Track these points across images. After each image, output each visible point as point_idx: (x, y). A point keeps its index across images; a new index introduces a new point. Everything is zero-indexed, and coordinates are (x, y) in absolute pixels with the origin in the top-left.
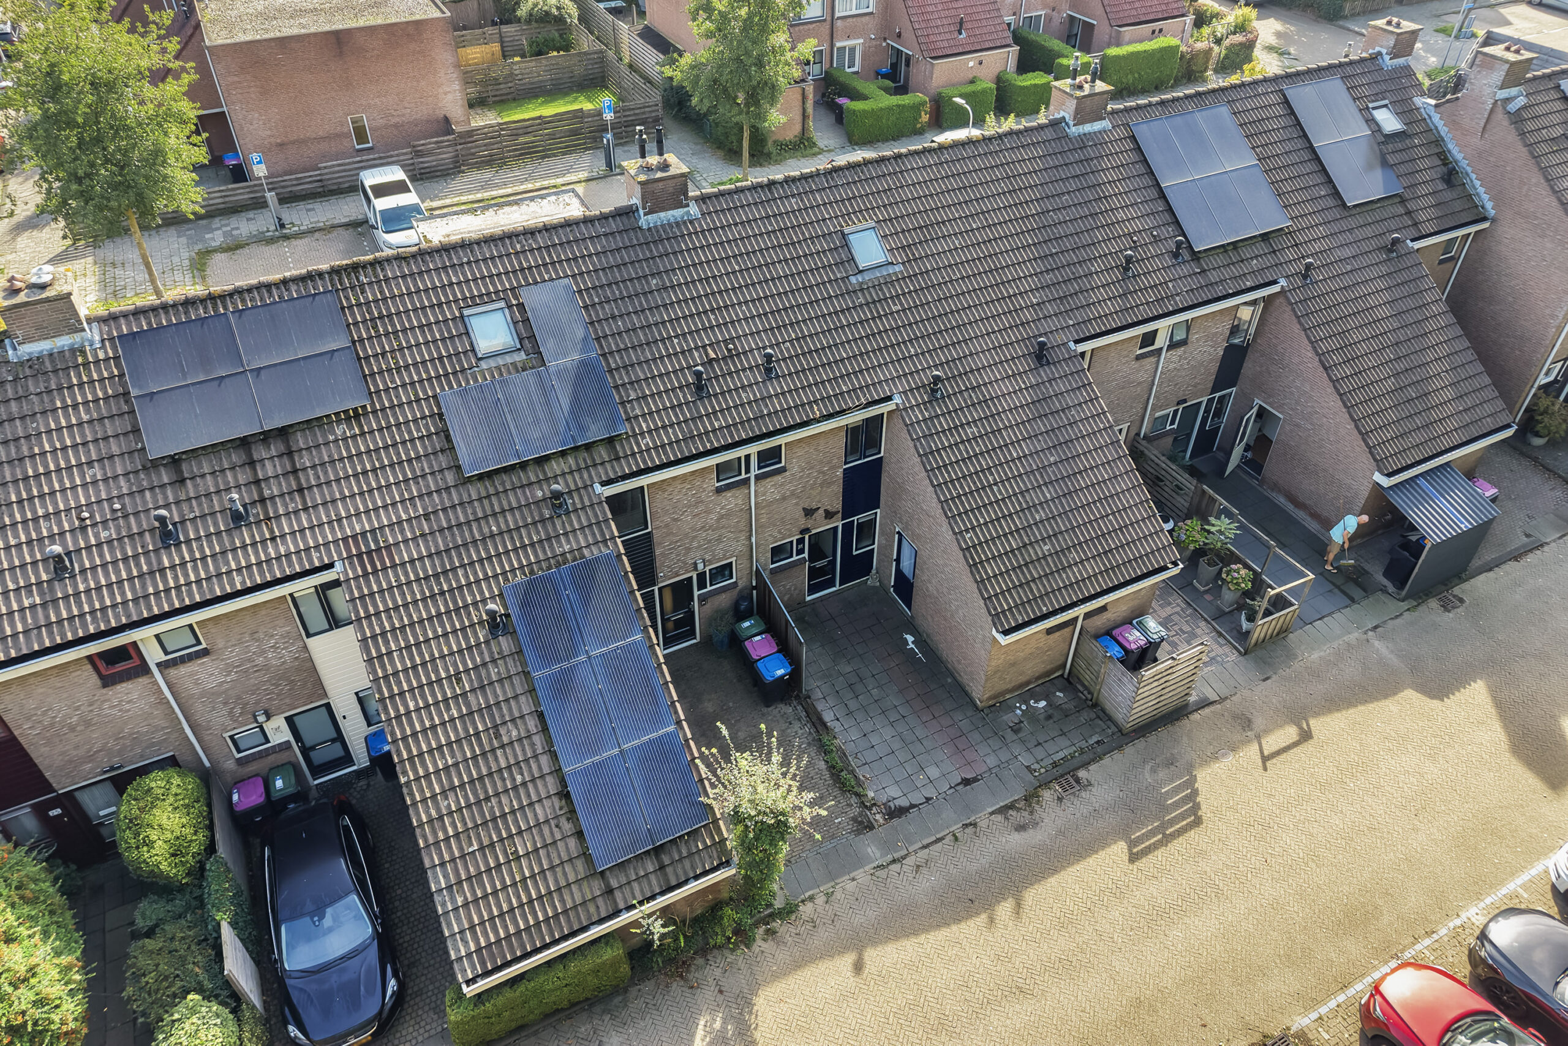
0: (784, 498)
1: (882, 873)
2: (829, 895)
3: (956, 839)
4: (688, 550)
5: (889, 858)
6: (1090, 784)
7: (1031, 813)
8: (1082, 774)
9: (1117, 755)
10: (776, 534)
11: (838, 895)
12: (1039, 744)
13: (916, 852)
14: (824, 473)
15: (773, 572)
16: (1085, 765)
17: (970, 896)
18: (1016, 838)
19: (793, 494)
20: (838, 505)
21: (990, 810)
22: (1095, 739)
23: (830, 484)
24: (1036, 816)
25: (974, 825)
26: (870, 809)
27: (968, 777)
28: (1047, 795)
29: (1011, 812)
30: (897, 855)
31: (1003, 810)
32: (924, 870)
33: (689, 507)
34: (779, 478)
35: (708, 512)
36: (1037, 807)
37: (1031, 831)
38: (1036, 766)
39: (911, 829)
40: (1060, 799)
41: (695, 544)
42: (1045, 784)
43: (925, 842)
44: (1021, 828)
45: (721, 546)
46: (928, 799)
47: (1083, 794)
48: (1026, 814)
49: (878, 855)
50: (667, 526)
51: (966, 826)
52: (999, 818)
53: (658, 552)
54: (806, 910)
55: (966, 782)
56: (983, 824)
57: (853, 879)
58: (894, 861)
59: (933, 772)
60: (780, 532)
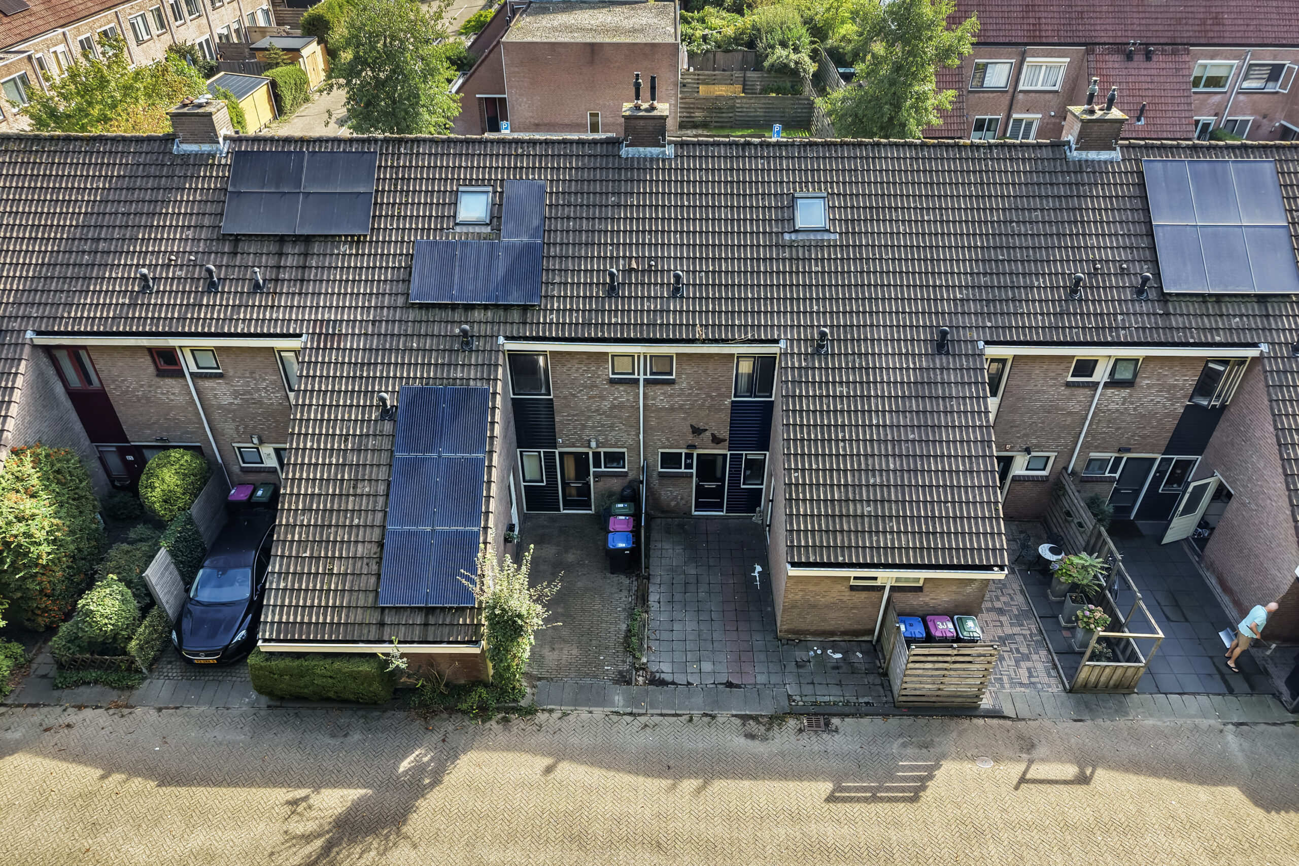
0: (672, 409)
1: (615, 718)
2: (565, 714)
3: (691, 720)
4: (584, 427)
5: (629, 710)
6: (836, 731)
7: (768, 730)
8: (835, 721)
9: (879, 721)
10: (664, 440)
11: (571, 718)
12: (813, 683)
13: (652, 715)
14: (711, 397)
15: (661, 475)
16: (843, 715)
17: (671, 763)
18: (742, 740)
19: (681, 407)
20: (725, 433)
21: (734, 713)
22: (866, 699)
23: (719, 410)
24: (771, 734)
25: (713, 717)
26: (637, 670)
27: (734, 682)
28: (792, 723)
29: (751, 722)
30: (635, 711)
31: (745, 718)
32: (648, 730)
33: (585, 387)
34: (668, 389)
35: (603, 398)
36: (776, 727)
37: (757, 742)
38: (798, 698)
39: (660, 698)
40: (801, 731)
41: (590, 423)
42: (795, 714)
43: (665, 712)
44: (751, 736)
45: (613, 433)
46: (689, 684)
47: (825, 736)
48: (762, 728)
49: (621, 704)
50: (565, 398)
51: (706, 715)
52: (738, 721)
53: (557, 419)
54: (542, 717)
55: (729, 685)
56: (720, 719)
57: (591, 712)
58: (631, 714)
59: (707, 666)
60: (667, 439)
